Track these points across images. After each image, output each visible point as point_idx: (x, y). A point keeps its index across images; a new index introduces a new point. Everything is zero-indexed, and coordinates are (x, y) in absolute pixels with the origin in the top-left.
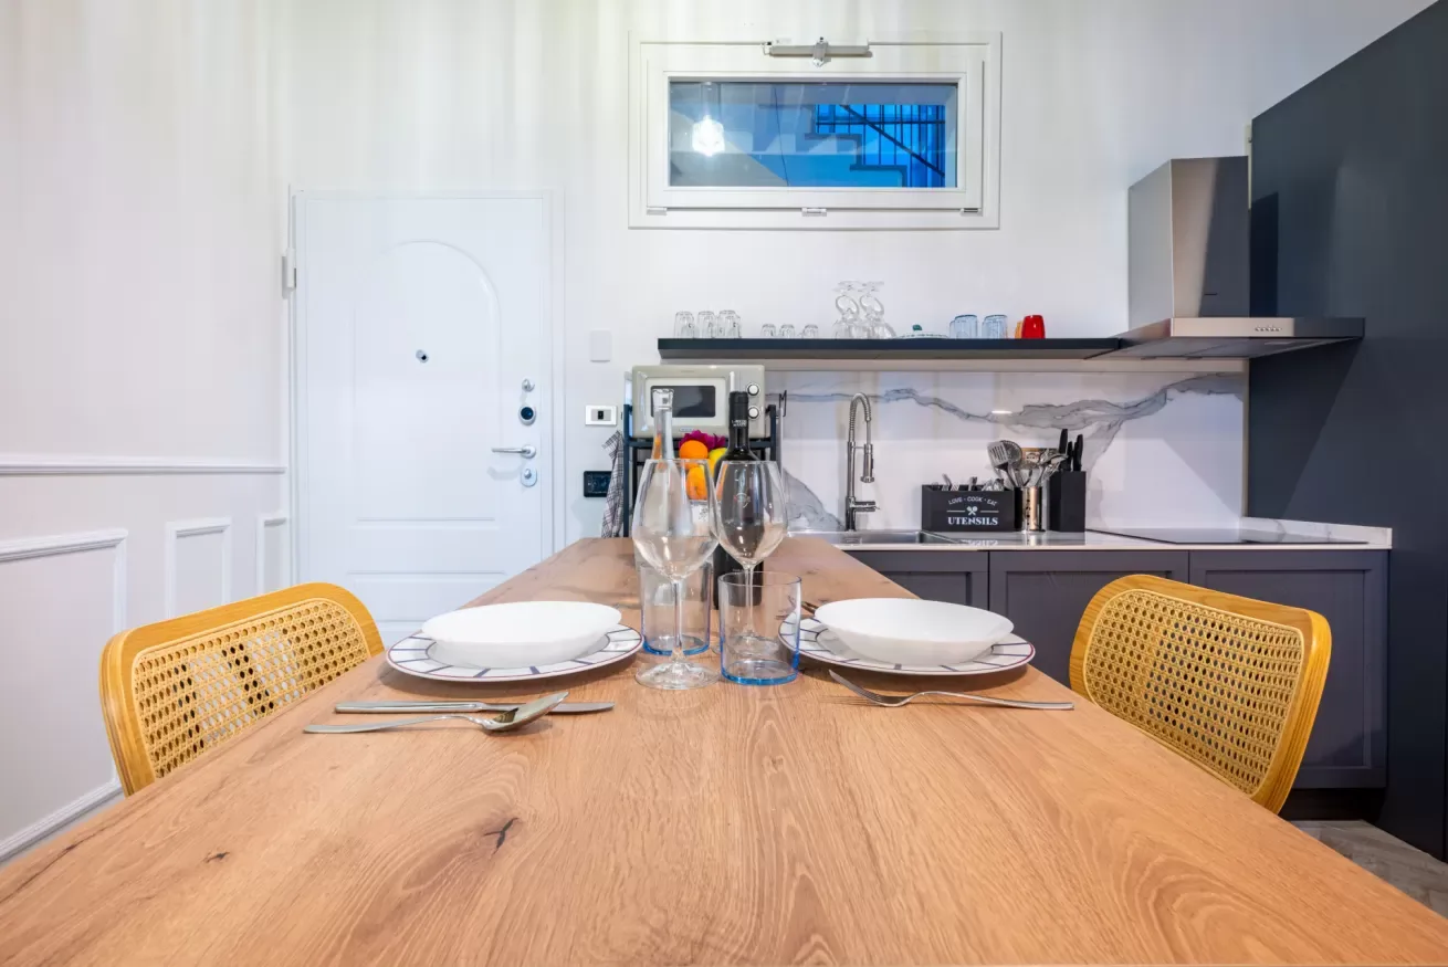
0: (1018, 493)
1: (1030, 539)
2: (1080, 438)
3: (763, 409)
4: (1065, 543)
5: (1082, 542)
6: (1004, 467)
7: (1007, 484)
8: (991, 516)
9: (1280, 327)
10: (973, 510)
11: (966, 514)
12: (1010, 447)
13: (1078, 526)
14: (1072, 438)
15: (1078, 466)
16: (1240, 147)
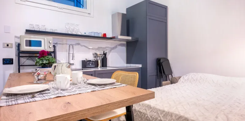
0: (97, 61)
1: (99, 69)
2: (106, 53)
3: (52, 46)
4: (104, 69)
5: (107, 68)
6: (95, 57)
7: (96, 60)
8: (93, 65)
9: (129, 38)
10: (91, 64)
11: (90, 65)
12: (96, 54)
13: (106, 66)
14: (105, 53)
15: (106, 57)
16: (125, 13)
